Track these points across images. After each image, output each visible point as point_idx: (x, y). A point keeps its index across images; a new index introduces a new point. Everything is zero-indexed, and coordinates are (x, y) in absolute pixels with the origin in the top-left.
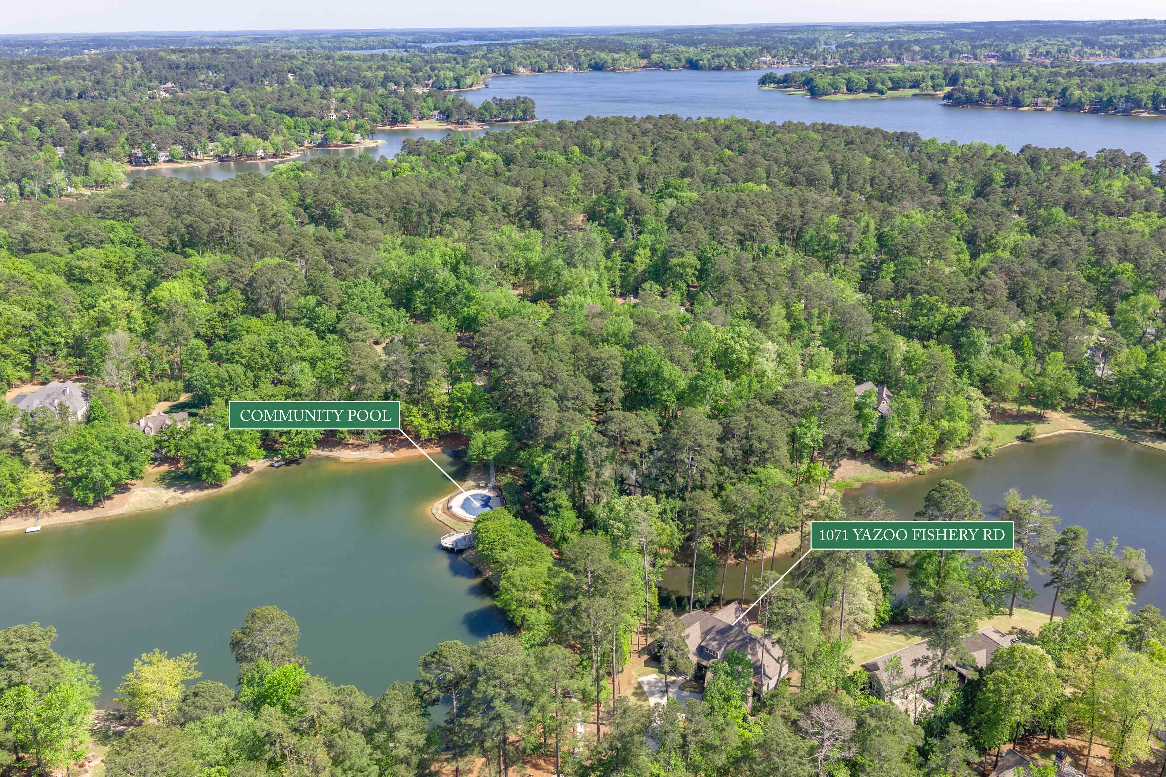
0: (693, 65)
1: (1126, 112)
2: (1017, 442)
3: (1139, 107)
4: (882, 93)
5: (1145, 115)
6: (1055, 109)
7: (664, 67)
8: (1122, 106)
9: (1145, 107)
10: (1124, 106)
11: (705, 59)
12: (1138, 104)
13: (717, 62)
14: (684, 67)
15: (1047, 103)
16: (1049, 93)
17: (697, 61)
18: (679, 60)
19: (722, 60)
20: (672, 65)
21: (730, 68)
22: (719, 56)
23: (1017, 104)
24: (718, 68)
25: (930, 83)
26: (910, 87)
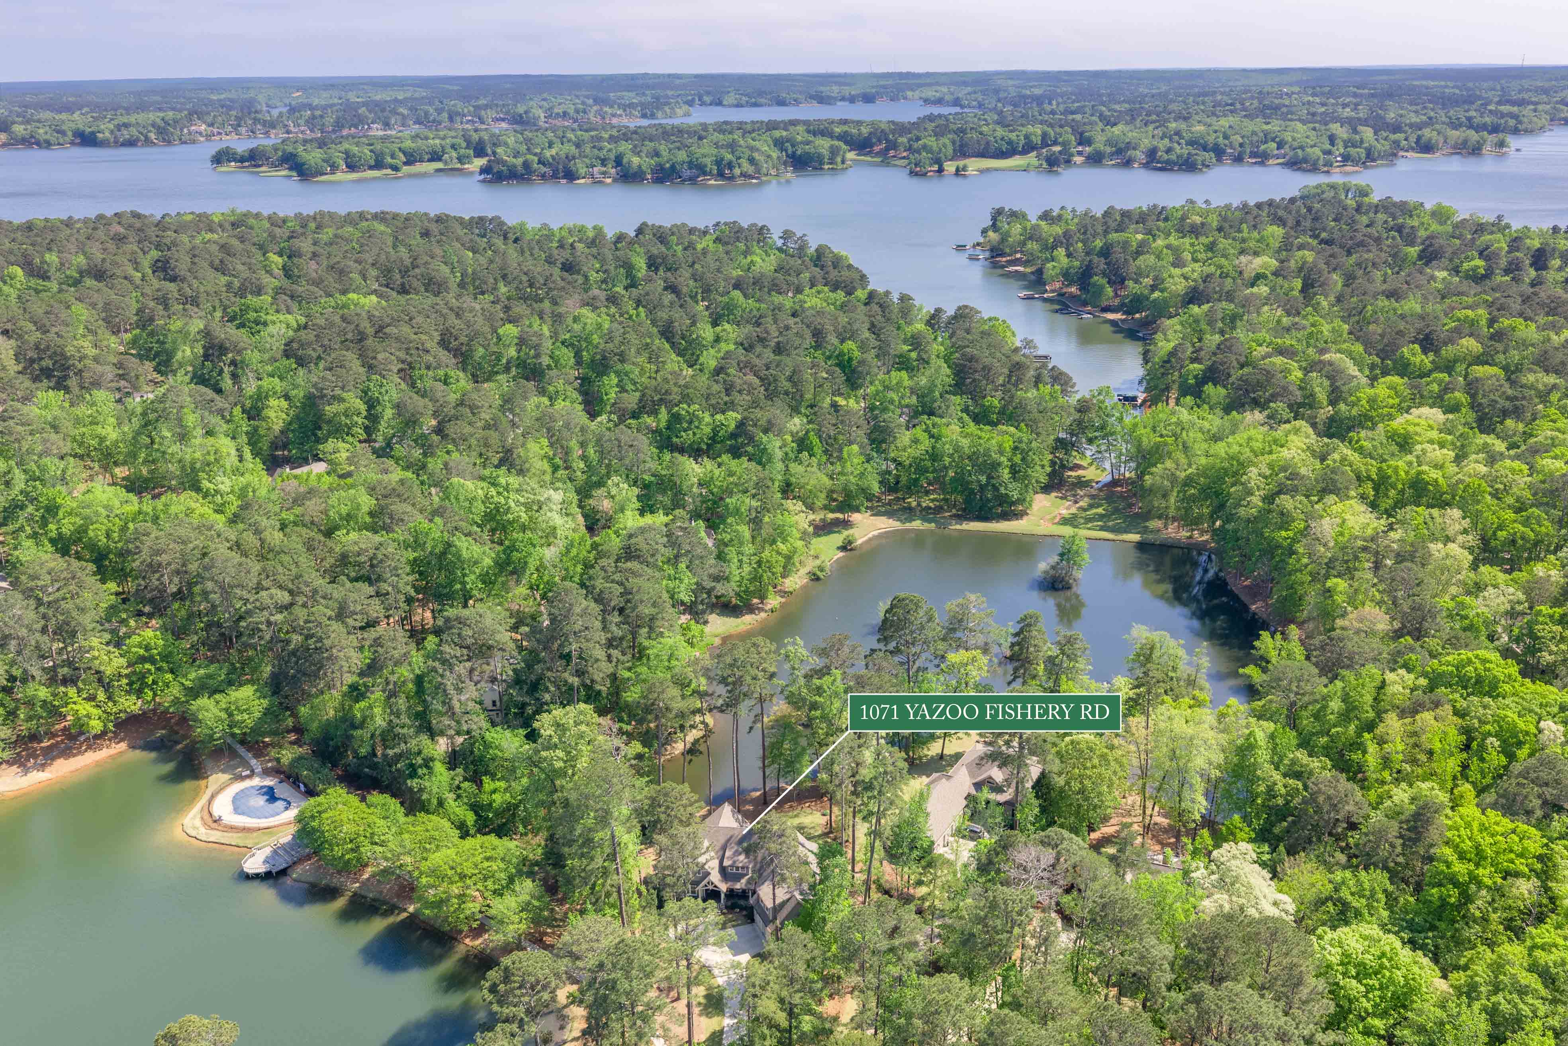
0: (87, 139)
1: (693, 180)
2: (841, 554)
3: (705, 174)
4: (396, 169)
5: (712, 182)
6: (615, 180)
7: (38, 144)
8: (687, 173)
9: (710, 174)
10: (688, 173)
11: (105, 130)
12: (702, 170)
13: (125, 134)
14: (72, 143)
15: (604, 173)
16: (604, 162)
17: (93, 133)
18: (63, 133)
19: (134, 131)
20: (53, 140)
21: (148, 142)
22: (126, 125)
23: (571, 176)
24: (131, 143)
25: (454, 154)
26: (429, 160)
